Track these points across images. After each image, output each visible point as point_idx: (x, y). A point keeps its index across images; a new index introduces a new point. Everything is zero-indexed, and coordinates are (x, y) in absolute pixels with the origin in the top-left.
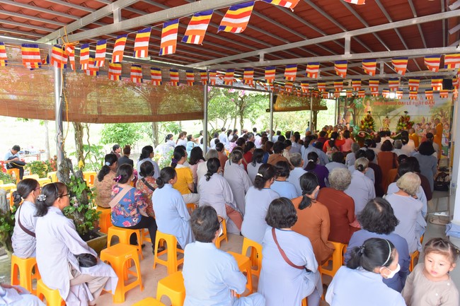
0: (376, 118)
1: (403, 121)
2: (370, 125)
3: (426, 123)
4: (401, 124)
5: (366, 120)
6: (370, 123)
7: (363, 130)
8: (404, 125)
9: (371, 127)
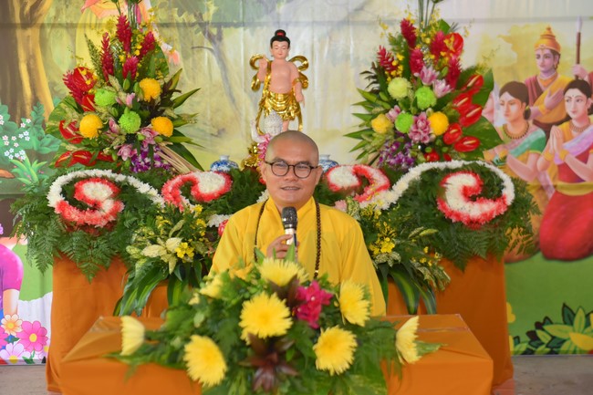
0: (192, 50)
1: (412, 67)
2: (149, 111)
3: (566, 74)
4: (398, 87)
5: (107, 66)
6: (151, 88)
7: (93, 155)
8: (425, 97)
9: (161, 125)
